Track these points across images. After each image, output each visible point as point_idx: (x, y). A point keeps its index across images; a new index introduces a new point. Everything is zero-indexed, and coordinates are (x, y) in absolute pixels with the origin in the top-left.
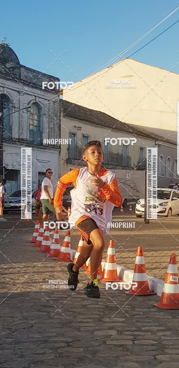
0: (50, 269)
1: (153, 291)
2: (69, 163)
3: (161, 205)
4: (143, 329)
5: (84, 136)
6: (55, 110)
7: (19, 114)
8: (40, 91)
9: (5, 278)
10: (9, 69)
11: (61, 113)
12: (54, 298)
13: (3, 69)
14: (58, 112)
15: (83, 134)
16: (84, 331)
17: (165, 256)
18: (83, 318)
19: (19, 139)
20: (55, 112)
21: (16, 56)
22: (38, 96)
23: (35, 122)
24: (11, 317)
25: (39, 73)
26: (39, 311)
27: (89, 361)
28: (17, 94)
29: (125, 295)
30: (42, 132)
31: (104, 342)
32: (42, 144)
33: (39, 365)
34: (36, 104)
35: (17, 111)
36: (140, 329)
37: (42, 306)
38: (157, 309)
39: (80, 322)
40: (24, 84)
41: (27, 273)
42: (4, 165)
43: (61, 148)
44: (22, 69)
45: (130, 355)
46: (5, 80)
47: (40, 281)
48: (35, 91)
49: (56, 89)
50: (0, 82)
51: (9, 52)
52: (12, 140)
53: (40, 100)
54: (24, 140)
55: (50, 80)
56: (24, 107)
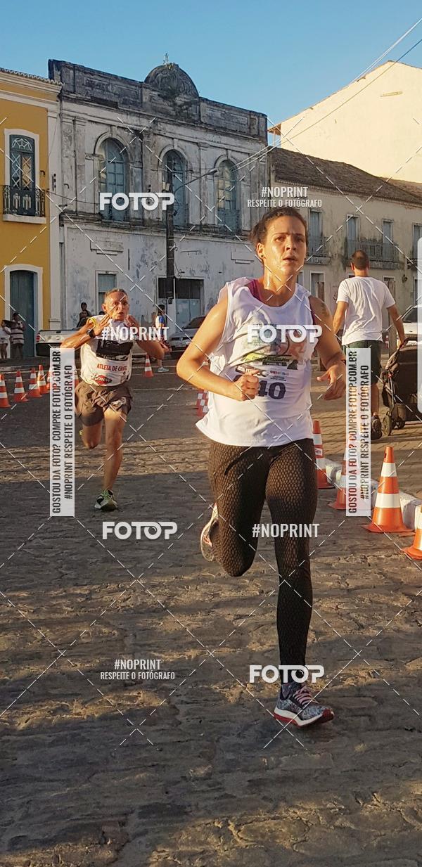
5: (311, 212)
6: (260, 172)
7: (200, 182)
8: (233, 139)
10: (180, 106)
11: (271, 175)
13: (171, 108)
14: (266, 174)
15: (311, 209)
19: (201, 225)
20: (261, 174)
21: (192, 82)
22: (234, 148)
23: (229, 193)
25: (231, 108)
28: (196, 147)
30: (238, 211)
32: (239, 232)
34: (228, 162)
35: (196, 179)
40: (207, 130)
42: (176, 274)
44: (202, 104)
46: (176, 127)
48: (225, 139)
49: (261, 134)
50: (167, 129)
51: (180, 77)
52: (186, 228)
53: (235, 155)
54: (208, 227)
55: (251, 118)
56: (208, 170)
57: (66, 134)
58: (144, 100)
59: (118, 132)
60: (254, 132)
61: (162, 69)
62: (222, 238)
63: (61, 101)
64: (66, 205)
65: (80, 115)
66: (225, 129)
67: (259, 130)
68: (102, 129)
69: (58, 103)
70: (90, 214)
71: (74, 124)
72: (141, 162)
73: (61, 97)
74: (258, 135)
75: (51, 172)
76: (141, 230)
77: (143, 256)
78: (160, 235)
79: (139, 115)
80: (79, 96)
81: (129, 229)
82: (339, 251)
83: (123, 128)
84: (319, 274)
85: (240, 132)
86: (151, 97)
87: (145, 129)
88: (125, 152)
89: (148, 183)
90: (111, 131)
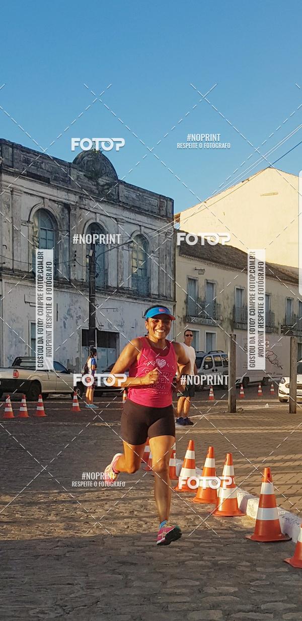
1: (287, 535)
2: (188, 322)
4: (263, 607)
5: (207, 283)
6: (167, 246)
7: (118, 251)
8: (146, 218)
9: (76, 509)
10: (103, 186)
11: (176, 250)
12: (140, 548)
13: (95, 187)
14: (172, 248)
15: (207, 280)
16: (173, 611)
18: (176, 587)
19: (118, 288)
20: (168, 249)
21: (113, 167)
22: (144, 225)
23: (140, 262)
24: (69, 584)
25: (144, 191)
26: (113, 571)
28: (116, 223)
29: (246, 541)
30: (149, 278)
32: (149, 295)
34: (140, 236)
35: (115, 248)
36: (258, 608)
37: (119, 562)
38: (289, 569)
39: (170, 595)
40: (125, 208)
41: (108, 500)
42: (97, 326)
43: (176, 300)
44: (120, 186)
46: (98, 203)
47: (125, 515)
48: (140, 218)
49: (170, 215)
50: (91, 204)
51: (103, 162)
52: (107, 290)
53: (147, 231)
54: (124, 290)
55: (160, 201)
56: (124, 242)
57: (5, 203)
58: (72, 178)
59: (50, 203)
60: (163, 213)
61: (89, 153)
62: (135, 299)
63: (1, 173)
64: (4, 263)
65: (17, 187)
66: (139, 208)
67: (166, 212)
68: (34, 201)
70: (26, 272)
71: (12, 194)
72: (68, 231)
74: (166, 216)
76: (68, 288)
77: (69, 310)
79: (68, 191)
80: (17, 170)
81: (57, 287)
82: (229, 316)
83: (54, 201)
84: (212, 334)
85: (152, 212)
86: (78, 177)
87: (72, 203)
88: (55, 222)
89: (74, 249)
90: (44, 202)
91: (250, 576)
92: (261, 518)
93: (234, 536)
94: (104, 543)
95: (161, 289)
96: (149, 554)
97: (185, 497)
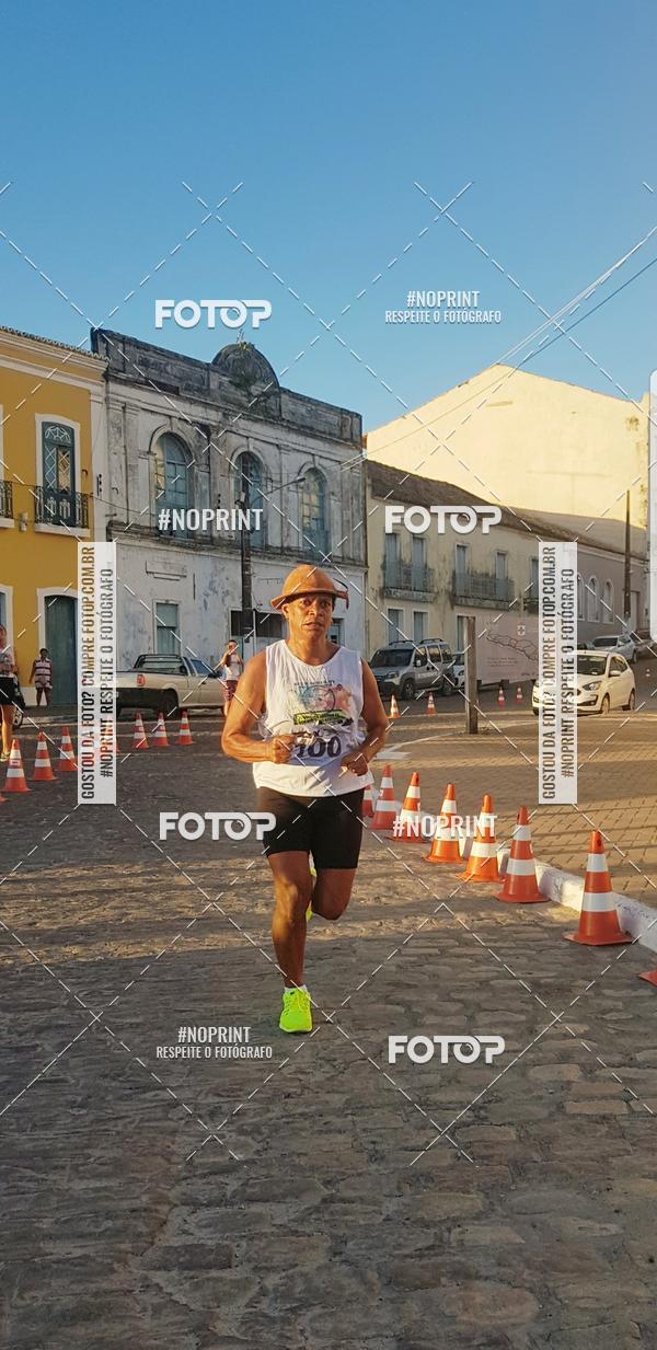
0: (384, 868)
1: (628, 934)
2: (388, 597)
3: (587, 687)
4: (640, 1057)
5: (416, 539)
6: (354, 484)
7: (281, 494)
8: (322, 443)
10: (257, 397)
11: (367, 490)
12: (413, 959)
13: (246, 399)
14: (360, 487)
17: (628, 828)
19: (282, 548)
20: (355, 488)
21: (271, 369)
22: (320, 453)
23: (316, 509)
25: (318, 403)
26: (387, 1000)
27: (540, 1174)
28: (277, 451)
29: (567, 943)
30: (327, 532)
31: (560, 1107)
33: (425, 1188)
34: (314, 471)
35: (276, 489)
36: (631, 1059)
37: (389, 984)
38: (653, 991)
40: (290, 430)
42: (254, 606)
44: (283, 396)
45: (630, 1148)
46: (251, 423)
48: (312, 442)
49: (354, 438)
50: (241, 425)
51: (256, 360)
52: (268, 552)
53: (324, 462)
54: (291, 550)
55: (342, 418)
56: (291, 480)
57: (114, 425)
58: (212, 387)
59: (180, 425)
60: (347, 436)
61: (235, 349)
63: (107, 381)
64: (115, 515)
65: (132, 401)
66: (311, 429)
67: (352, 433)
68: (160, 421)
69: (104, 384)
70: (147, 528)
71: (124, 412)
72: (209, 465)
73: (107, 377)
74: (351, 440)
75: (96, 471)
76: (209, 550)
77: (212, 582)
78: (233, 557)
79: (206, 405)
80: (130, 376)
81: (193, 549)
82: (446, 586)
83: (186, 421)
84: (422, 613)
85: (330, 434)
86: (221, 384)
87: (214, 424)
88: (189, 452)
89: (217, 492)
90: (171, 423)
91: (599, 1005)
92: (589, 909)
93: (546, 936)
94: (354, 952)
95: (346, 549)
96: (428, 967)
97: (449, 872)
